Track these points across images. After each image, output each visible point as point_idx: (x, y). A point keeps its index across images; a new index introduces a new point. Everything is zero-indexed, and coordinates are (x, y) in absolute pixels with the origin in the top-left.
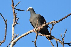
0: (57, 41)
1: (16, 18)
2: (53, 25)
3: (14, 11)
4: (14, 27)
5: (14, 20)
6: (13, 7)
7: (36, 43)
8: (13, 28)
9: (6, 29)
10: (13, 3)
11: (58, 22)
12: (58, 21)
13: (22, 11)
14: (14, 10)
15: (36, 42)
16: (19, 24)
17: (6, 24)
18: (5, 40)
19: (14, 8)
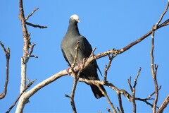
0: (120, 94)
1: (30, 43)
2: (111, 59)
4: (24, 63)
5: (25, 48)
6: (22, 19)
7: (73, 100)
8: (23, 67)
10: (22, 10)
11: (122, 52)
12: (122, 50)
13: (43, 27)
14: (25, 27)
15: (73, 96)
16: (37, 57)
17: (8, 57)
18: (6, 93)
19: (25, 21)
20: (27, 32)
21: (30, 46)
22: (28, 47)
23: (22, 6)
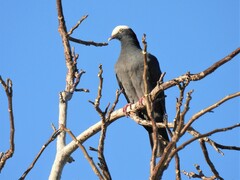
0: (203, 141)
1: (76, 70)
2: (182, 89)
3: (66, 49)
4: (63, 102)
5: (69, 78)
6: (64, 34)
8: (62, 107)
9: (11, 112)
10: (63, 20)
11: (202, 78)
12: (202, 74)
13: (101, 45)
14: (68, 45)
16: (88, 91)
18: (13, 150)
19: (67, 36)
20: (70, 53)
21: (76, 75)
22: (73, 77)
23: (61, 14)
